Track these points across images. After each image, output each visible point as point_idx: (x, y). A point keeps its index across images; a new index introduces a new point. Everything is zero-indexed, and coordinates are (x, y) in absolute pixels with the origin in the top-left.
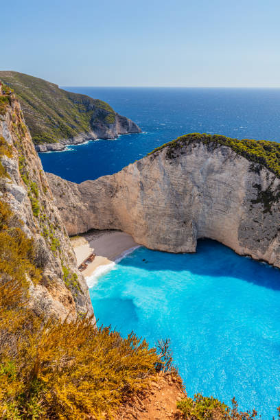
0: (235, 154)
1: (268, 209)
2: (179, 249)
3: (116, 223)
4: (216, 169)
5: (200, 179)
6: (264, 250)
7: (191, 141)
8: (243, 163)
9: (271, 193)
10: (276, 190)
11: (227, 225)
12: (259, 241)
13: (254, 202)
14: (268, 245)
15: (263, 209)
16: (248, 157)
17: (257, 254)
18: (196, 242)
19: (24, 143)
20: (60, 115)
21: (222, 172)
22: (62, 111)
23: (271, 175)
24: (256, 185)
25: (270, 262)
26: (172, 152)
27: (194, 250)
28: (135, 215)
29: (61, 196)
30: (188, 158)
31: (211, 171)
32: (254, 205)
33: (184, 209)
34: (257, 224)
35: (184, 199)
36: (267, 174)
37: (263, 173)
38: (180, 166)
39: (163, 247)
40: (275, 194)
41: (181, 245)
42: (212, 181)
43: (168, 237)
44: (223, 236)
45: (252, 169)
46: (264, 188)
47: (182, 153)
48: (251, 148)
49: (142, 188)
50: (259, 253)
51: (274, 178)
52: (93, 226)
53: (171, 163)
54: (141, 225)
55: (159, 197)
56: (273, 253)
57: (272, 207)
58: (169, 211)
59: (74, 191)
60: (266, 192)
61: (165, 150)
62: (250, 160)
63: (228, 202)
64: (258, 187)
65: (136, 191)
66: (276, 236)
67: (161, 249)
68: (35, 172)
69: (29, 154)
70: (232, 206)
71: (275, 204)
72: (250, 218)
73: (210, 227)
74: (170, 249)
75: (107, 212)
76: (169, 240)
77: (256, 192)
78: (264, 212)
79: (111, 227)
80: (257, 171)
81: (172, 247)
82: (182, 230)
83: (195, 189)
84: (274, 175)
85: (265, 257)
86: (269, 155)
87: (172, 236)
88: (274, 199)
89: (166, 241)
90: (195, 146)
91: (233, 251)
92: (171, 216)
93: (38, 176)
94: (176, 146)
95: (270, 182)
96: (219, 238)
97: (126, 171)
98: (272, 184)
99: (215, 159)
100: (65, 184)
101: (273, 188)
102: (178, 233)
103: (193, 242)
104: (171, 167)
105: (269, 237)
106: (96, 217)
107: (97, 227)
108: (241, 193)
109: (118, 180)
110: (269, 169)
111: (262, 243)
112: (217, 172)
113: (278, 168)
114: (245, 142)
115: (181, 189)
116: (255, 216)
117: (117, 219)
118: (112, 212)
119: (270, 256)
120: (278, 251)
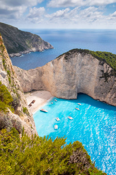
0: (93, 57)
1: (106, 80)
2: (70, 98)
3: (43, 87)
4: (85, 64)
6: (105, 97)
7: (75, 52)
8: (97, 61)
9: (108, 74)
10: (110, 72)
11: (90, 87)
12: (103, 94)
13: (101, 77)
14: (106, 95)
15: (104, 80)
16: (98, 58)
17: (102, 99)
18: (77, 95)
19: (4, 53)
21: (87, 65)
23: (108, 66)
24: (102, 70)
25: (107, 102)
26: (67, 57)
27: (76, 98)
28: (51, 83)
29: (20, 76)
30: (74, 59)
31: (83, 65)
32: (101, 79)
33: (72, 81)
34: (102, 87)
35: (72, 77)
36: (106, 66)
37: (105, 65)
38: (70, 62)
39: (63, 97)
40: (109, 74)
41: (71, 96)
42: (84, 69)
43: (65, 93)
44: (88, 92)
45: (100, 64)
46: (105, 72)
47: (71, 57)
48: (99, 55)
49: (54, 72)
51: (109, 67)
52: (34, 88)
53: (66, 61)
54: (54, 88)
55: (62, 76)
56: (108, 99)
57: (108, 80)
58: (65, 81)
59: (26, 73)
60: (106, 73)
61: (64, 56)
63: (90, 78)
64: (103, 71)
65: (51, 74)
66: (110, 91)
67: (63, 98)
68: (9, 66)
69: (6, 58)
70: (92, 79)
71: (109, 78)
72: (99, 84)
73: (83, 88)
74: (66, 98)
75: (40, 83)
76: (66, 94)
77: (102, 74)
78: (105, 82)
79: (41, 89)
80: (102, 65)
81: (67, 97)
82: (71, 89)
84: (109, 66)
85: (105, 100)
86: (107, 58)
87: (67, 92)
88: (109, 76)
89: (64, 94)
90: (77, 54)
91: (92, 98)
92: (66, 84)
93: (10, 67)
94: (67, 54)
95: (107, 69)
96: (86, 92)
97: (47, 65)
98: (108, 70)
100: (22, 71)
101: (109, 72)
102: (69, 91)
103: (76, 95)
104: (66, 63)
105: (107, 92)
106: (35, 85)
107: (35, 89)
108: (96, 73)
109: (44, 69)
110: (107, 63)
111: (104, 94)
112: (86, 65)
113: (111, 63)
114: (97, 52)
115: (71, 72)
116: (101, 83)
117: (44, 85)
118: (42, 82)
119: (107, 100)
120: (110, 98)
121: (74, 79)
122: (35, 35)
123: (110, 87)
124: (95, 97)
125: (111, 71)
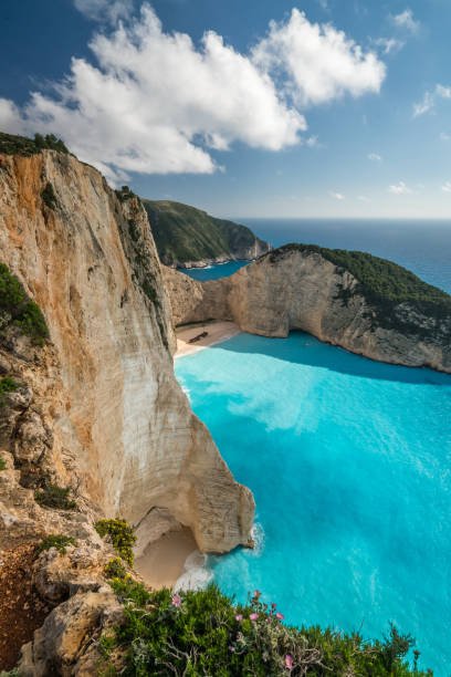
0: (323, 259)
1: (345, 304)
2: (273, 334)
3: (230, 315)
4: (308, 271)
5: (295, 279)
6: (340, 337)
7: (290, 249)
8: (330, 267)
9: (349, 291)
10: (354, 289)
11: (314, 318)
12: (337, 330)
13: (335, 298)
14: (343, 333)
15: (342, 304)
16: (334, 262)
18: (288, 330)
20: (207, 239)
21: (312, 274)
22: (208, 235)
23: (351, 276)
24: (339, 284)
25: (344, 347)
26: (274, 258)
27: (285, 335)
28: (243, 307)
30: (286, 262)
31: (304, 273)
32: (335, 301)
33: (279, 303)
34: (336, 316)
35: (280, 295)
36: (348, 276)
37: (345, 275)
38: (279, 269)
39: (261, 332)
40: (352, 292)
41: (275, 331)
42: (304, 281)
43: (265, 324)
45: (336, 272)
46: (345, 288)
47: (282, 258)
48: (339, 255)
49: (249, 285)
50: (336, 340)
51: (353, 279)
52: (211, 316)
53: (272, 266)
54: (246, 315)
56: (347, 340)
57: (348, 302)
58: (267, 304)
59: (199, 287)
61: (268, 257)
62: (335, 264)
63: (315, 299)
64: (340, 286)
65: (244, 288)
66: (349, 325)
70: (318, 302)
71: (351, 299)
72: (331, 311)
73: (301, 319)
74: (266, 334)
75: (223, 306)
76: (266, 327)
77: (338, 291)
79: (226, 318)
80: (341, 273)
81: (267, 332)
82: (276, 319)
83: (289, 287)
84: (353, 277)
85: (341, 343)
87: (269, 324)
88: (351, 296)
89: (263, 327)
90: (293, 253)
91: (317, 338)
92: (268, 308)
94: (276, 252)
96: (307, 329)
97: (239, 273)
98: (351, 283)
99: (307, 263)
100: (192, 281)
102: (272, 321)
103: (286, 329)
104: (272, 269)
105: (345, 326)
106: (214, 310)
107: (214, 318)
108: (326, 292)
109: (233, 280)
110: (351, 272)
111: (339, 331)
112: (309, 274)
113: (359, 271)
114: (336, 251)
115: (279, 287)
116: (334, 310)
117: (230, 312)
118: (227, 306)
119: (344, 342)
120: (349, 337)
121: (284, 301)
122: (241, 226)
123: (350, 316)
124: (321, 337)
125: (357, 285)
